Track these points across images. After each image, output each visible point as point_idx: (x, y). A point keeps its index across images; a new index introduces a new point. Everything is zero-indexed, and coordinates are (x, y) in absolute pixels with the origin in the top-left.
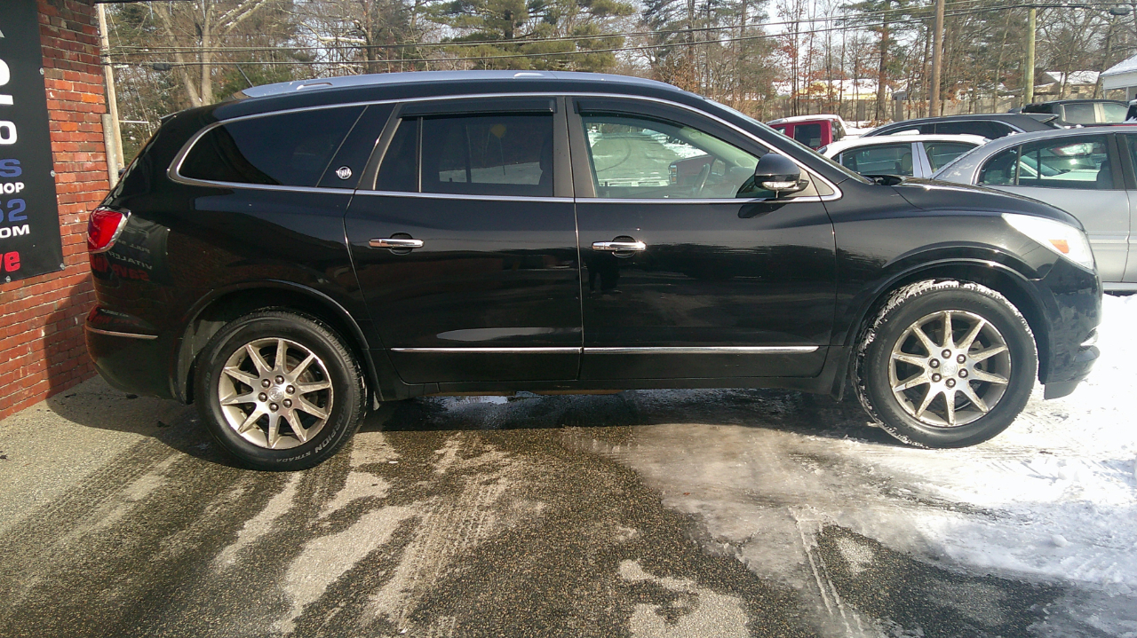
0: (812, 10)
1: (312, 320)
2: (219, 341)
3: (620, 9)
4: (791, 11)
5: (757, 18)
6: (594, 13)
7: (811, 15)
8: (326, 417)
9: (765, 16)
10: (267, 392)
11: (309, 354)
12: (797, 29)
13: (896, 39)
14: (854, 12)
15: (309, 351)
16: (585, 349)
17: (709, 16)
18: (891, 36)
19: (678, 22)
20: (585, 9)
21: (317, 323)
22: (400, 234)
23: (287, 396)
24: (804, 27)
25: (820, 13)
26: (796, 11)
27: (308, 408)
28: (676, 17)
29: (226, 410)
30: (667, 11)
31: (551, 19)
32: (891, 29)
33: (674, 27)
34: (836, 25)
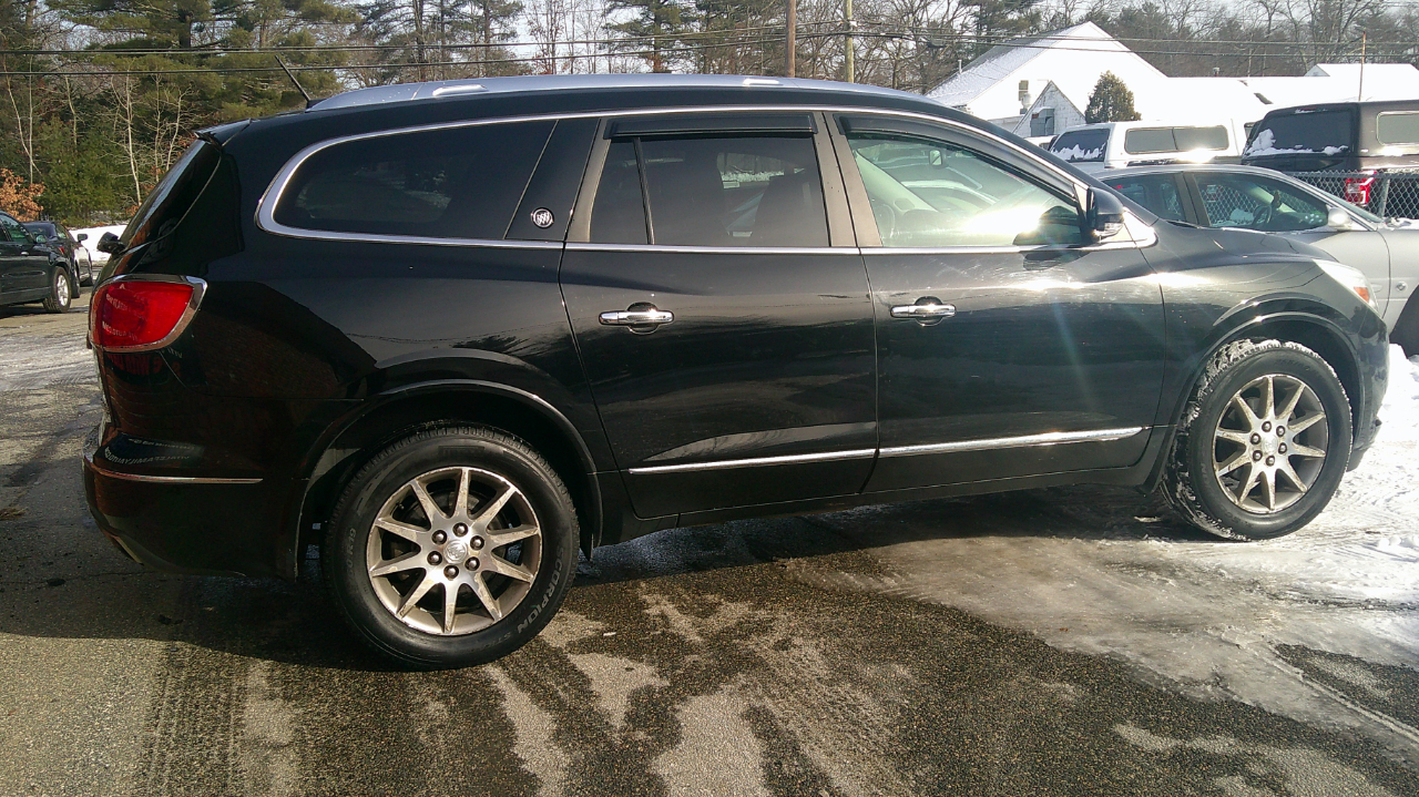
0: (569, 29)
1: (510, 436)
2: (371, 478)
3: (339, 14)
4: (545, 29)
5: (504, 36)
6: (304, 17)
7: (570, 34)
8: (532, 578)
9: (513, 34)
10: (442, 550)
11: (509, 487)
12: (553, 53)
13: (670, 68)
14: (620, 36)
15: (508, 483)
16: (881, 450)
17: (443, 30)
18: (665, 64)
19: (405, 36)
20: (293, 13)
21: (517, 440)
22: (637, 304)
23: (473, 553)
24: (562, 50)
25: (580, 34)
26: (551, 30)
27: (503, 568)
28: (400, 28)
29: (376, 584)
30: (388, 21)
31: (245, 23)
32: (663, 57)
33: (399, 41)
34: (600, 49)
